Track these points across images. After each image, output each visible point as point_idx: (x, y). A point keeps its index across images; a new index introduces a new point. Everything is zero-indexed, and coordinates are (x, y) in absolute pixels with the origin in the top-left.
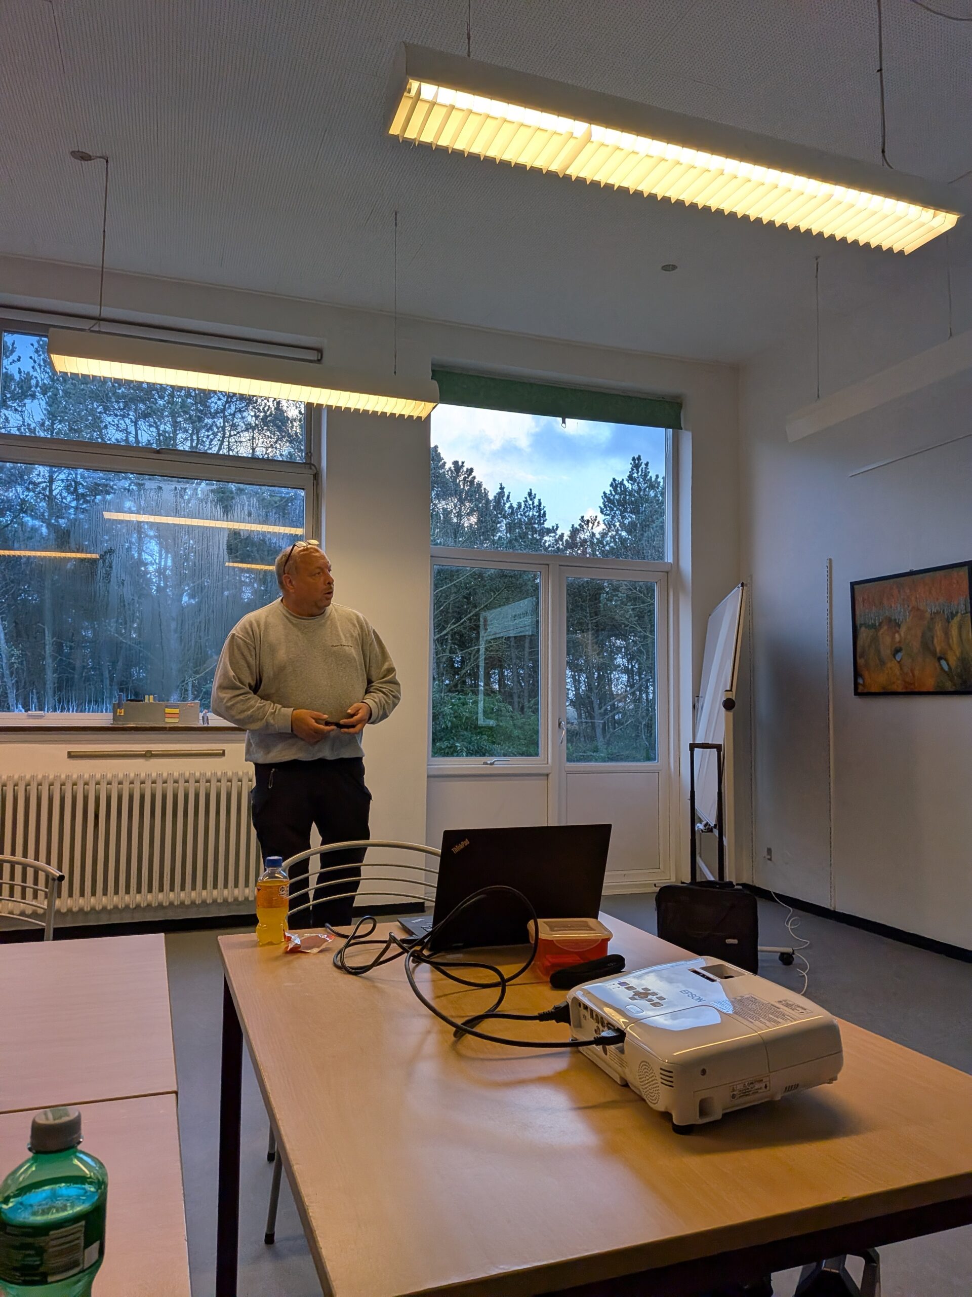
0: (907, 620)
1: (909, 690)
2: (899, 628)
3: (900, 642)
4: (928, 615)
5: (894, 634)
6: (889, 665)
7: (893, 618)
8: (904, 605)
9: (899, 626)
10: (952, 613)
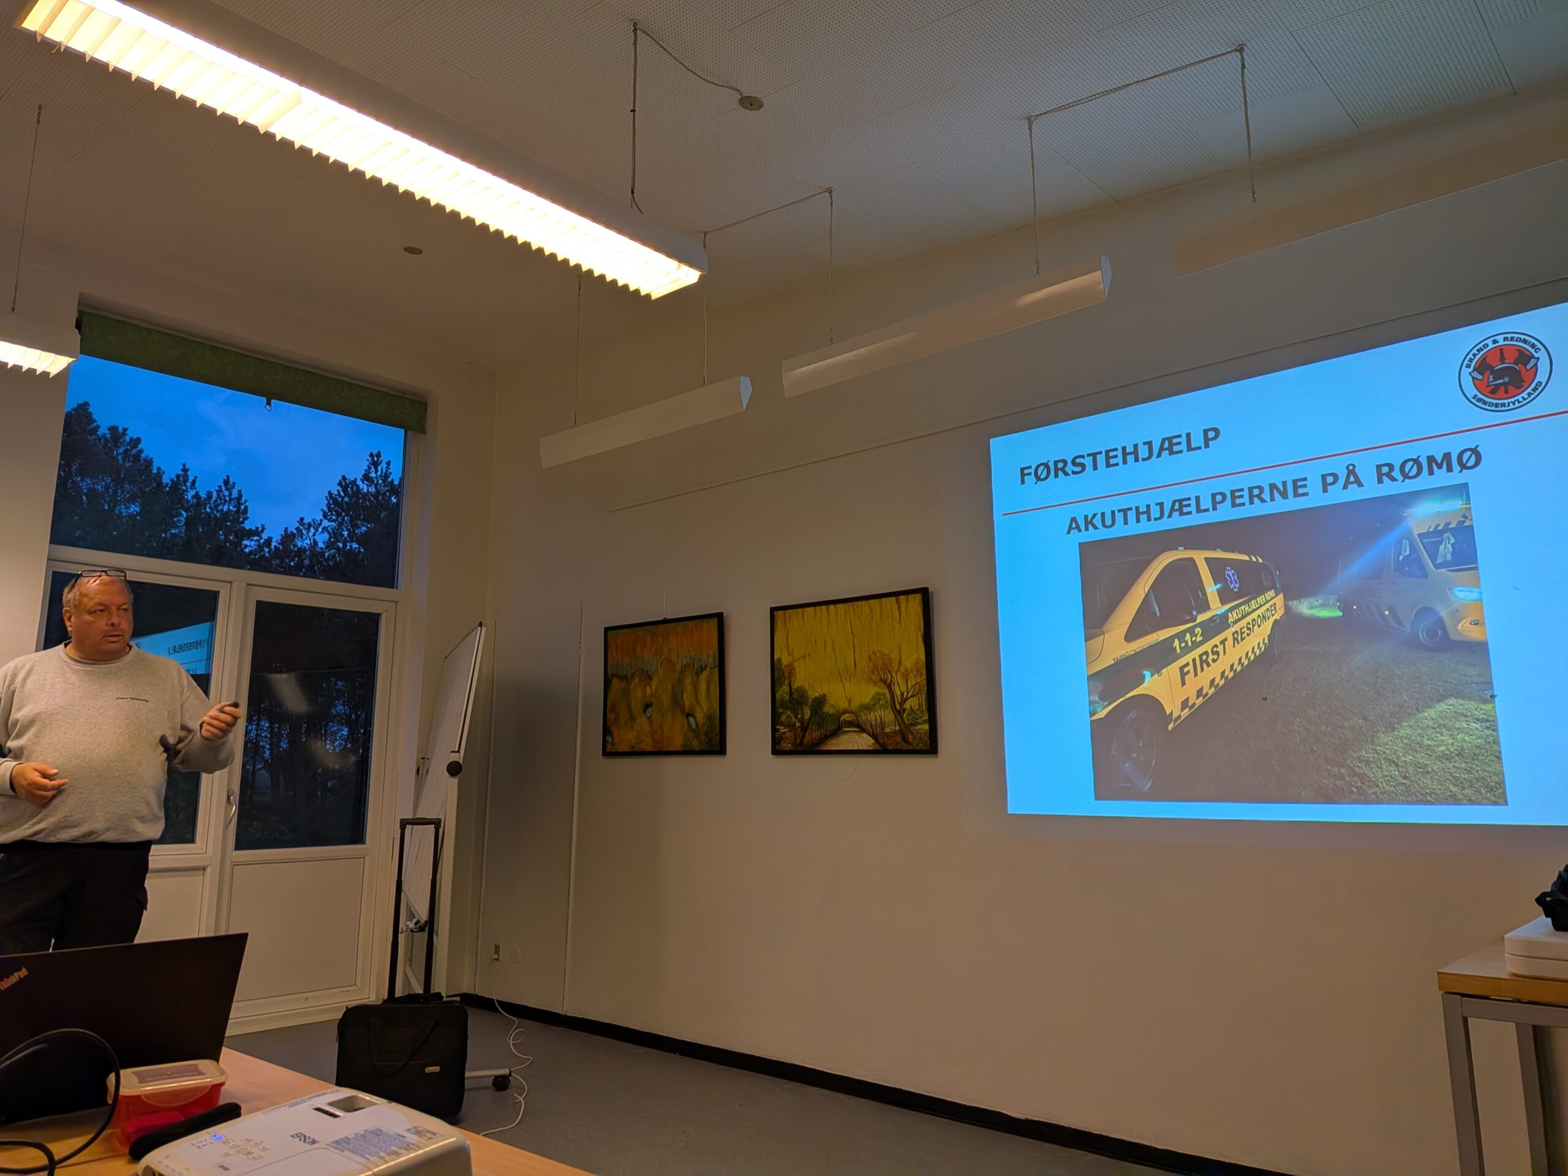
0: (659, 672)
1: (657, 749)
2: (651, 681)
3: (651, 695)
4: (678, 667)
5: (646, 686)
6: (639, 721)
7: (645, 669)
8: (656, 656)
9: (651, 678)
10: (701, 666)
